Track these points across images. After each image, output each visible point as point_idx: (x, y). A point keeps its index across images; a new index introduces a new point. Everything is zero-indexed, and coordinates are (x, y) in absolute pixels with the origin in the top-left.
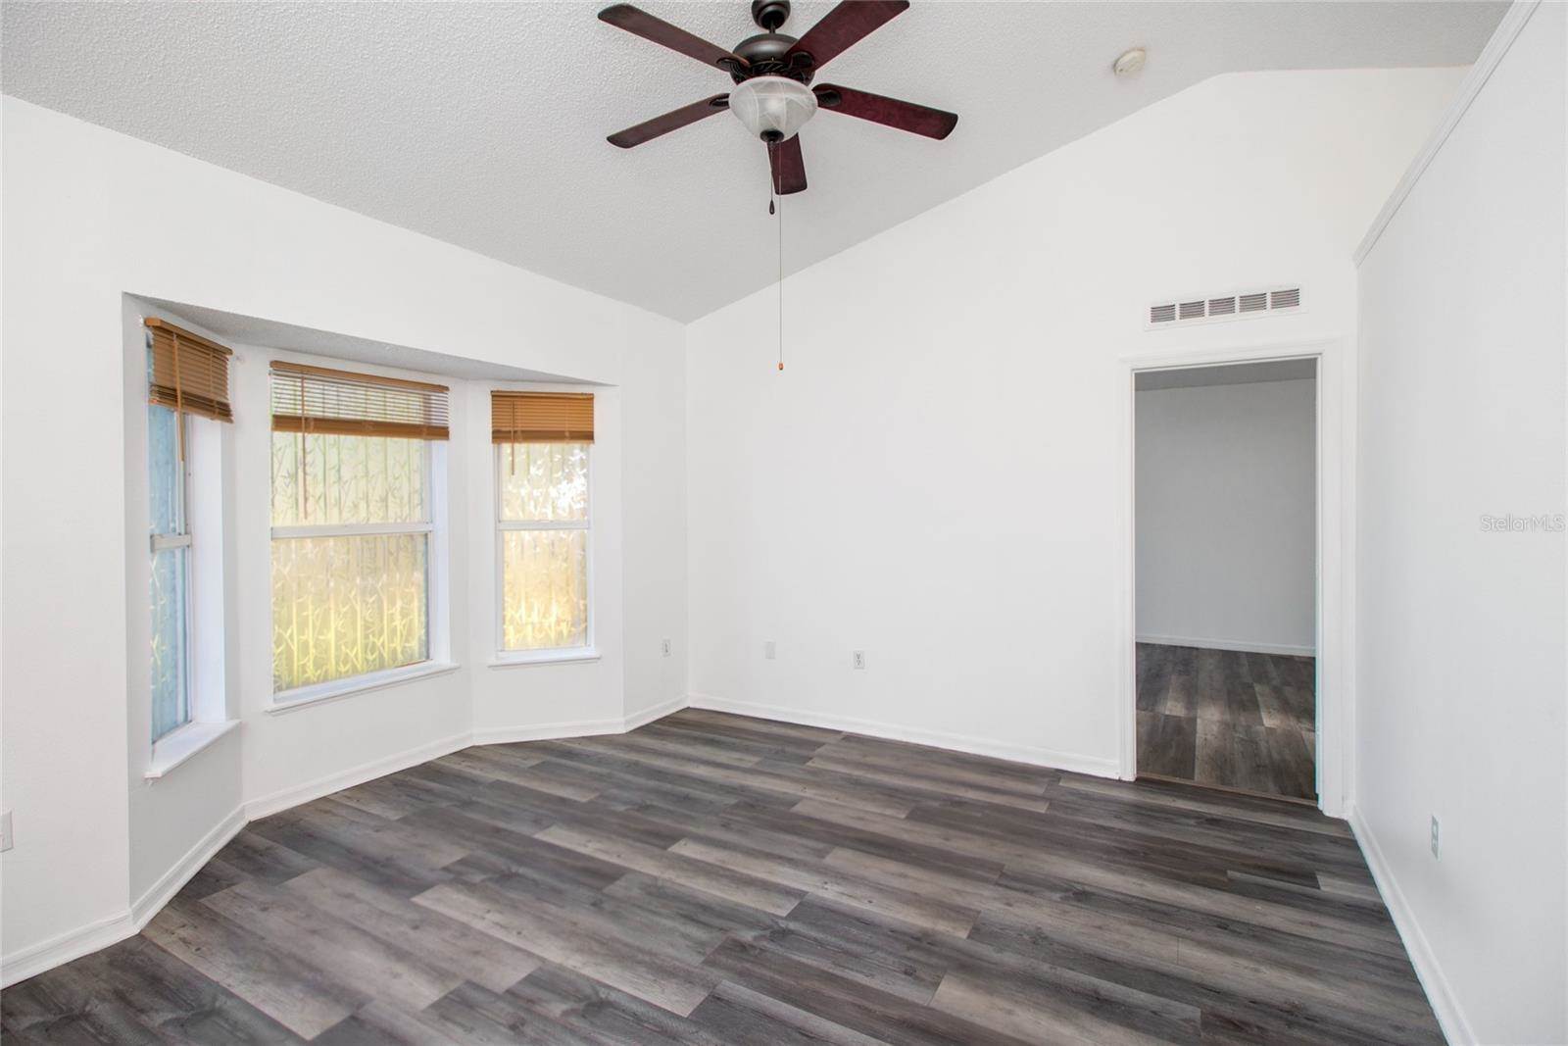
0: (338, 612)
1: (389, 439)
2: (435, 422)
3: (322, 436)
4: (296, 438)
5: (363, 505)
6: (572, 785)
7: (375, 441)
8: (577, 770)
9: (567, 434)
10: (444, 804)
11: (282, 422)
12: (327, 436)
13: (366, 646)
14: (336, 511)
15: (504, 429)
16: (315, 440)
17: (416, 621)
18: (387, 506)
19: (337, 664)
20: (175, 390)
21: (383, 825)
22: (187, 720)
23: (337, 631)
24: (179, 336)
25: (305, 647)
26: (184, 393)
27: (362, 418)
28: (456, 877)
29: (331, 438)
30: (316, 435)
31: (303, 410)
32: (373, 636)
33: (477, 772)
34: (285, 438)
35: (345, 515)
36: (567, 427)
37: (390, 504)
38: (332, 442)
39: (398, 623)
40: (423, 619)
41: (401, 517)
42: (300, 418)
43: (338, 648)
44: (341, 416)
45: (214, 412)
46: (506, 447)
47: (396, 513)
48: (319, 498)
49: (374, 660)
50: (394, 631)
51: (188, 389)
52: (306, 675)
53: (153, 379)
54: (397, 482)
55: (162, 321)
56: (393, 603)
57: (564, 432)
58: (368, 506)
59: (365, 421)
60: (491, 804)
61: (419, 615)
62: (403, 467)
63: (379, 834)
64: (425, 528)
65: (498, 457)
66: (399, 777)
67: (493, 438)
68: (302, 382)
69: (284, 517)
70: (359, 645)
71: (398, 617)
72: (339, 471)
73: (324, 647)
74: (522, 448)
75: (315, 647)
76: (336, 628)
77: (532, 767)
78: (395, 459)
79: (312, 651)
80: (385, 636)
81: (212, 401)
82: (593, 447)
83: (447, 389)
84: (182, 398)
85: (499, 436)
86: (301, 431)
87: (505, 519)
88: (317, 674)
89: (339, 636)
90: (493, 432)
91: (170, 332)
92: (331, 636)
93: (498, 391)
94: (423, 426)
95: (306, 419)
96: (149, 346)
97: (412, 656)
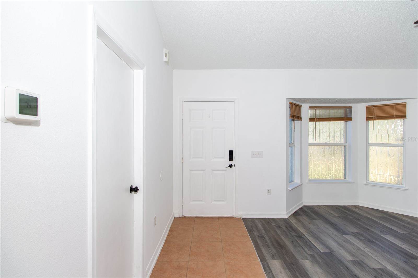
0: (322, 163)
1: (335, 122)
2: (349, 117)
3: (319, 122)
4: (313, 123)
5: (328, 138)
6: (396, 226)
7: (331, 123)
8: (398, 223)
9: (395, 116)
10: (351, 217)
11: (311, 120)
12: (320, 122)
13: (329, 172)
14: (322, 139)
15: (370, 117)
16: (318, 123)
17: (342, 168)
18: (334, 138)
19: (322, 176)
20: (293, 115)
21: (334, 216)
22: (293, 181)
23: (322, 168)
24: (294, 105)
25: (315, 170)
26: (295, 116)
27: (329, 117)
28: (356, 235)
29: (321, 122)
30: (318, 122)
31: (315, 116)
32: (331, 170)
33: (360, 213)
34: (311, 123)
35: (324, 140)
36: (395, 114)
37: (335, 138)
38: (321, 123)
39: (337, 168)
40: (344, 168)
41: (338, 141)
42: (315, 118)
43: (322, 172)
44: (324, 117)
45: (299, 119)
46: (371, 122)
47: (337, 140)
48: (318, 136)
49: (331, 176)
50: (336, 170)
51: (296, 115)
52: (315, 177)
53: (290, 114)
54: (337, 132)
55: (292, 102)
56: (336, 163)
57: (393, 116)
58: (329, 139)
59: (329, 118)
60: (366, 222)
61: (343, 167)
62: (339, 129)
63: (333, 218)
64: (345, 144)
65: (368, 125)
66: (337, 207)
67: (366, 119)
68: (315, 110)
69: (311, 140)
70: (327, 172)
71: (337, 167)
72: (323, 130)
73: (319, 171)
74: (376, 122)
75: (317, 170)
76: (322, 167)
77: (380, 217)
78: (337, 127)
79: (316, 171)
80: (333, 171)
81: (298, 116)
82: (407, 120)
83: (352, 107)
84: (295, 117)
85: (368, 119)
86: (315, 121)
87: (370, 143)
88: (317, 177)
89: (322, 169)
90: (366, 118)
91: (293, 104)
92: (320, 169)
93: (368, 106)
94: (345, 118)
95: (316, 118)
96: (290, 107)
97: (340, 177)
